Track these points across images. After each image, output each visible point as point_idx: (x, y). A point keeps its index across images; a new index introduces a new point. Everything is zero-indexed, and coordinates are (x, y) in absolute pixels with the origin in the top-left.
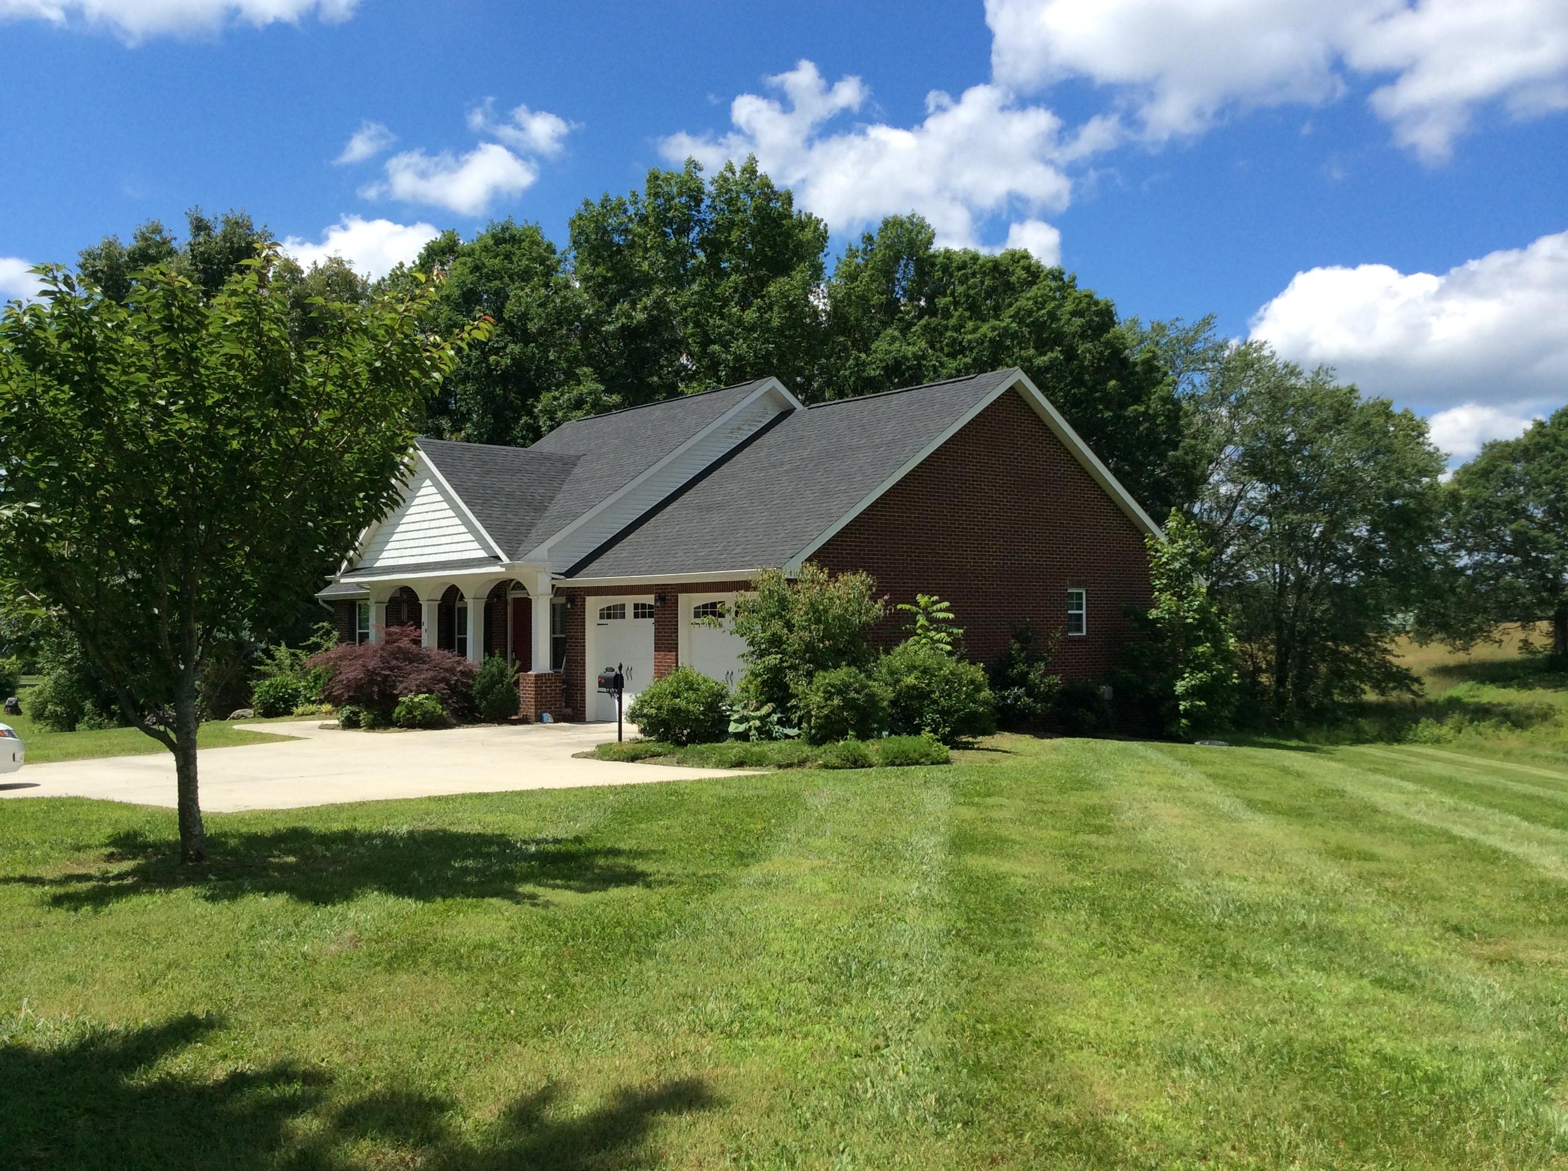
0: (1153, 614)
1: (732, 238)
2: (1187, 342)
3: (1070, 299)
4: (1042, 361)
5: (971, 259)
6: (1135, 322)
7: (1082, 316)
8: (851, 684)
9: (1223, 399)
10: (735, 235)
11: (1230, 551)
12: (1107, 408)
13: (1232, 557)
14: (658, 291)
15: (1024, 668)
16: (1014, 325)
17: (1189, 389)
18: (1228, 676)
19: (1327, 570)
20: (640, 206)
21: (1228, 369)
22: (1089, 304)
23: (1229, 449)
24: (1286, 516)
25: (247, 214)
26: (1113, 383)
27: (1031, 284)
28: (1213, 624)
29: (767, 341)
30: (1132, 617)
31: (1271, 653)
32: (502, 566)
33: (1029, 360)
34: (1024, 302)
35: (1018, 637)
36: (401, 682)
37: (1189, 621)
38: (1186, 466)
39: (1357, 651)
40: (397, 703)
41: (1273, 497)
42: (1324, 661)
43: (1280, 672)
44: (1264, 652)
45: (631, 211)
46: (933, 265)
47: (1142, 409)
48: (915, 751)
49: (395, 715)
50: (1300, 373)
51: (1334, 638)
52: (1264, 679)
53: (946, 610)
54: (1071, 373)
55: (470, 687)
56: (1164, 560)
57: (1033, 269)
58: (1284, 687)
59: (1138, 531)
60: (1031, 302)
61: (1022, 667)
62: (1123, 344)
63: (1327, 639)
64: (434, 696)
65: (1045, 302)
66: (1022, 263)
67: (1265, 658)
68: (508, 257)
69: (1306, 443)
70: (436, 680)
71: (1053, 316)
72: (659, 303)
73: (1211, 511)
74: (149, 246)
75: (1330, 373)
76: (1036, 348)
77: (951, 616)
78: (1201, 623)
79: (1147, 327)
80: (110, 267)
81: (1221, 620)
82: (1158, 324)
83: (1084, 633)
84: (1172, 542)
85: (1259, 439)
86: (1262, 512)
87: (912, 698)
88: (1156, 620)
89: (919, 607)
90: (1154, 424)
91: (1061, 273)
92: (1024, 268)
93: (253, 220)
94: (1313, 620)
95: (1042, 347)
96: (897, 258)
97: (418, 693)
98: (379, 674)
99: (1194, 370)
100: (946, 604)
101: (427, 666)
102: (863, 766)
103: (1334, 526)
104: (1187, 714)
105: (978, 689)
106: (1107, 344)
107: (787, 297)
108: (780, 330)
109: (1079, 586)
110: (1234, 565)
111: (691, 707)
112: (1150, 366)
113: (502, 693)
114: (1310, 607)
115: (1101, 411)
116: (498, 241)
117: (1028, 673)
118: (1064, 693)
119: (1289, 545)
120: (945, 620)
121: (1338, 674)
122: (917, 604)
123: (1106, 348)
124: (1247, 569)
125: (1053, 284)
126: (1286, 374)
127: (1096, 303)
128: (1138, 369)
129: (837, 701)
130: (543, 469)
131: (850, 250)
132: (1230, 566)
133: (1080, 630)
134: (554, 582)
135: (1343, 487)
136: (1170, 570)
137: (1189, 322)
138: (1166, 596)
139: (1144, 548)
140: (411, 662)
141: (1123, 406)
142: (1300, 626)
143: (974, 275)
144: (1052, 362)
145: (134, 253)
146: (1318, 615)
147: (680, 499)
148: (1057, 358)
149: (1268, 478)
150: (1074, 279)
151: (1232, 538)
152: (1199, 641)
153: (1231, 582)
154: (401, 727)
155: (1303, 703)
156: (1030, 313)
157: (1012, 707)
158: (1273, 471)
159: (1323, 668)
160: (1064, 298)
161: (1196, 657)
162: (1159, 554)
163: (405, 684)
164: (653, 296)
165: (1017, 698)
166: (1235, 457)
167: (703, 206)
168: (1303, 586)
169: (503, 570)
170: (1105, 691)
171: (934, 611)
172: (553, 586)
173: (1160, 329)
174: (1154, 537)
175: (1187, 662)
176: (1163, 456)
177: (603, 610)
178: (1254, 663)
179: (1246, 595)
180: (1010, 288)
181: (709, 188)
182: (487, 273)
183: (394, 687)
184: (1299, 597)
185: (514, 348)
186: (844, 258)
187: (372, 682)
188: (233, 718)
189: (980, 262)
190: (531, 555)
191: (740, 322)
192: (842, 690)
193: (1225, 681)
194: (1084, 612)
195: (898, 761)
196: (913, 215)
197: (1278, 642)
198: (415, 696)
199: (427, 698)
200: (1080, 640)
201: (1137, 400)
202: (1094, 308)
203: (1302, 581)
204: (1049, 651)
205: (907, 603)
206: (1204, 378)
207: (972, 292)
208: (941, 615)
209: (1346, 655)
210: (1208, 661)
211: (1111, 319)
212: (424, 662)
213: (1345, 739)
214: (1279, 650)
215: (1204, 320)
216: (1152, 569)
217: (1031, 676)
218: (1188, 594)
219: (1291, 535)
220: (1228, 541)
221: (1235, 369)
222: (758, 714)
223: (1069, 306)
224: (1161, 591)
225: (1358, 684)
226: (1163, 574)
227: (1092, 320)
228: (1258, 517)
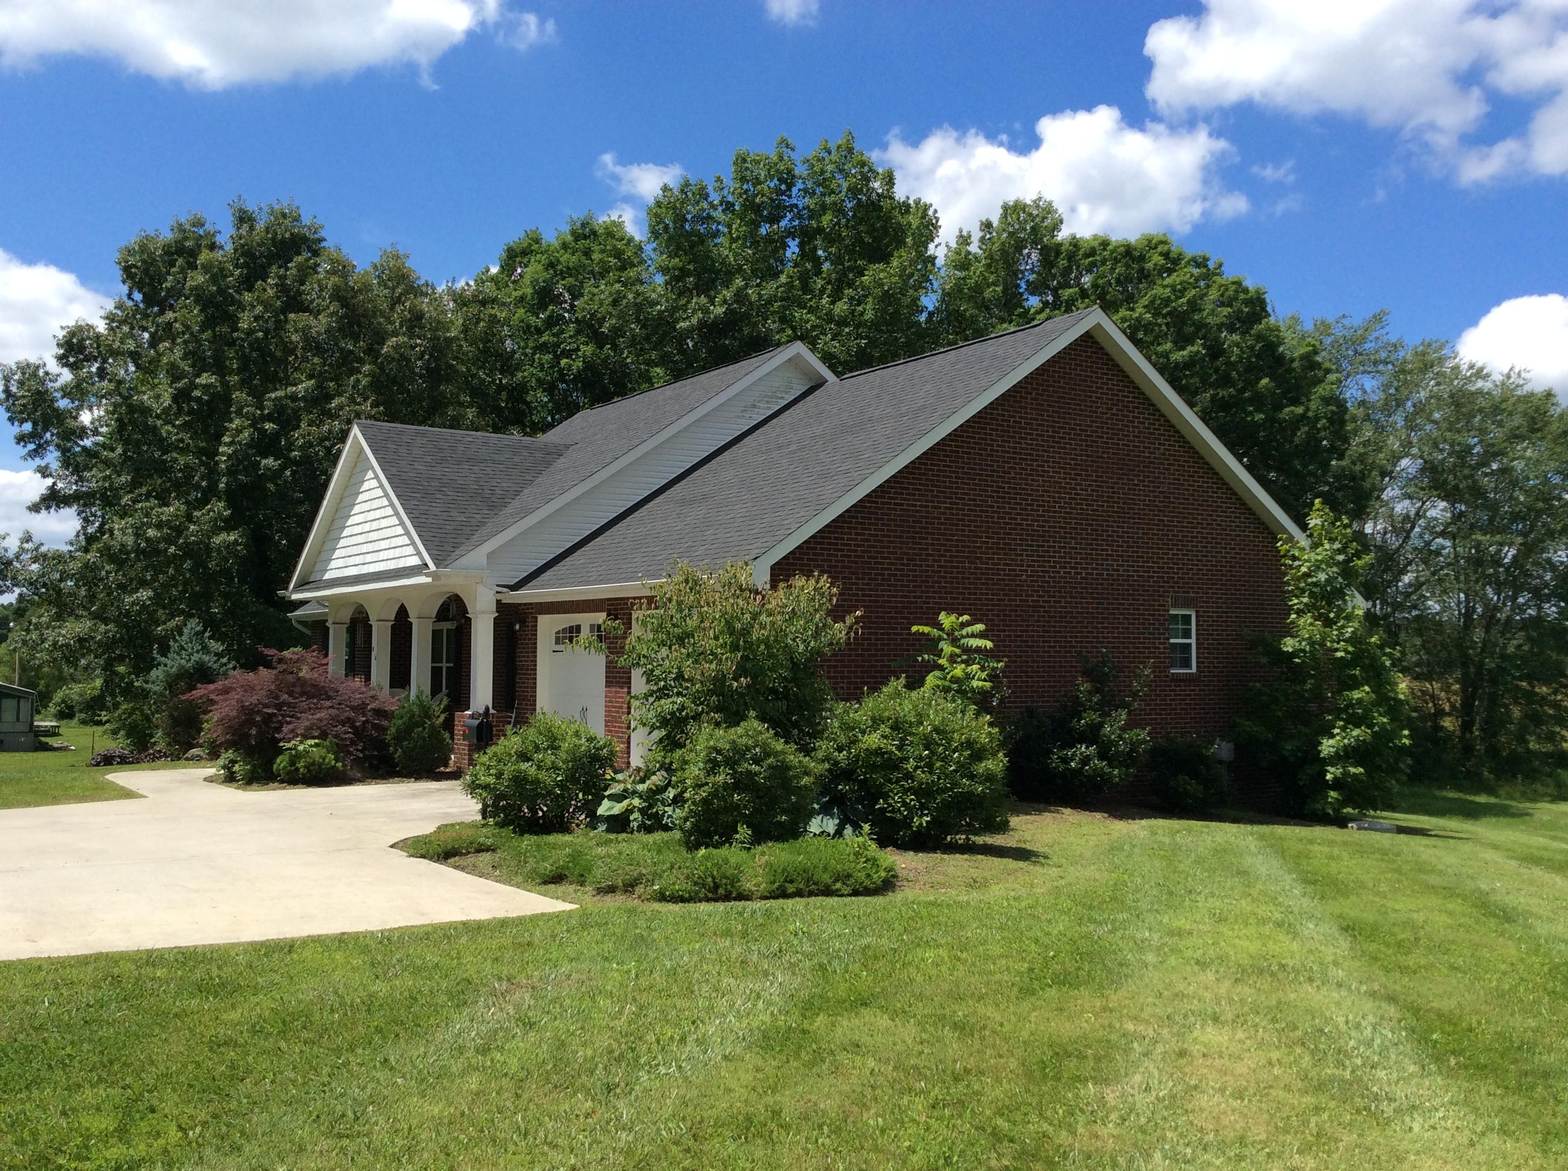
0: (1289, 645)
1: (825, 223)
2: (1356, 341)
3: (1216, 286)
4: (1179, 356)
5: (1100, 244)
6: (1296, 320)
7: (1230, 305)
8: (748, 749)
9: (1398, 406)
10: (827, 219)
11: (1406, 579)
12: (1258, 410)
13: (1410, 585)
14: (739, 282)
15: (1095, 717)
16: (1148, 316)
17: (1359, 395)
18: (1395, 734)
19: (1521, 600)
20: (725, 192)
21: (1403, 371)
22: (1236, 291)
23: (1405, 462)
24: (1473, 537)
25: (296, 204)
26: (1265, 381)
27: (1170, 271)
28: (1374, 659)
29: (859, 336)
30: (1261, 649)
31: (1455, 693)
32: (427, 575)
33: (1166, 355)
34: (1160, 290)
35: (1088, 674)
36: (289, 723)
37: (1339, 654)
38: (1353, 478)
39: (1555, 693)
40: (280, 751)
41: (1458, 517)
42: (1516, 703)
43: (1466, 711)
44: (1447, 692)
45: (715, 197)
46: (1058, 253)
47: (1300, 410)
48: (825, 869)
49: (275, 767)
50: (1488, 375)
51: (1529, 678)
52: (1447, 723)
53: (981, 635)
54: (1217, 371)
55: (385, 729)
56: (1304, 569)
57: (1173, 255)
58: (1472, 732)
59: (1269, 531)
60: (1168, 290)
61: (1093, 717)
62: (1278, 336)
63: (1521, 679)
64: (327, 743)
65: (1185, 289)
66: (1159, 249)
67: (1449, 700)
68: (587, 253)
69: (1495, 455)
70: (337, 720)
71: (1194, 306)
72: (740, 297)
73: (1385, 533)
74: (186, 239)
75: (1523, 375)
76: (1175, 343)
77: (989, 644)
78: (1356, 659)
79: (1309, 327)
80: (144, 261)
81: (1385, 654)
82: (1323, 323)
83: (1194, 670)
84: (1315, 546)
85: (1442, 451)
86: (1443, 534)
87: (873, 768)
88: (1294, 654)
89: (943, 630)
90: (1314, 427)
91: (1206, 259)
92: (1161, 254)
93: (301, 212)
94: (1504, 657)
95: (1182, 341)
96: (1019, 246)
97: (306, 737)
98: (258, 712)
99: (1363, 373)
100: (980, 627)
101: (328, 703)
102: (727, 898)
103: (1528, 550)
104: (1337, 784)
105: (978, 754)
106: (1259, 337)
107: (883, 285)
108: (875, 325)
109: (1186, 605)
110: (1412, 593)
111: (543, 775)
112: (1310, 361)
113: (424, 739)
114: (1501, 641)
115: (1251, 413)
116: (577, 237)
117: (1101, 725)
118: (1155, 752)
119: (1476, 572)
120: (978, 650)
121: (1536, 719)
122: (939, 626)
123: (1257, 342)
124: (1427, 599)
125: (1196, 271)
126: (1471, 376)
127: (1246, 291)
128: (1296, 364)
129: (722, 777)
130: (517, 459)
131: (961, 236)
132: (1407, 595)
133: (1188, 665)
134: (499, 597)
135: (1540, 505)
136: (1315, 584)
137: (1357, 319)
138: (1308, 618)
139: (1277, 555)
140: (310, 696)
141: (1279, 408)
142: (1490, 663)
143: (1104, 262)
144: (1193, 357)
145: (170, 246)
146: (1511, 650)
147: (667, 493)
148: (1198, 352)
149: (1450, 495)
150: (1220, 265)
151: (1410, 563)
152: (1355, 685)
153: (1409, 613)
154: (282, 782)
155: (1493, 751)
156: (1167, 301)
157: (1078, 772)
158: (1456, 487)
159: (1516, 712)
160: (1208, 287)
161: (1351, 705)
162: (1297, 563)
163: (291, 727)
164: (733, 288)
165: (1086, 760)
166: (1412, 471)
167: (795, 190)
168: (1493, 616)
169: (429, 580)
170: (1222, 749)
171: (963, 637)
172: (498, 602)
173: (1324, 328)
174: (1291, 539)
175: (1338, 712)
176: (1326, 466)
177: (558, 633)
178: (1435, 705)
179: (1426, 628)
180: (1144, 276)
181: (800, 170)
182: (561, 271)
183: (278, 730)
184: (1487, 632)
185: (588, 350)
186: (954, 245)
187: (250, 722)
188: (187, 759)
189: (1110, 247)
190: (463, 561)
191: (830, 314)
192: (732, 758)
193: (1392, 741)
194: (1193, 641)
195: (791, 888)
196: (1040, 199)
197: (1464, 682)
198: (301, 742)
199: (317, 745)
200: (1189, 679)
201: (1295, 402)
202: (1242, 296)
203: (1491, 610)
204: (1135, 695)
205: (926, 625)
206: (1375, 383)
207: (1100, 281)
208: (975, 643)
209: (1543, 698)
210: (1367, 711)
211: (1264, 309)
212: (329, 698)
213: (1546, 795)
214: (1464, 690)
215: (1375, 317)
216: (1288, 584)
217: (1108, 729)
218: (1338, 616)
219: (1478, 562)
220: (1405, 567)
221: (1410, 372)
222: (641, 787)
223: (1213, 294)
224: (1300, 613)
225: (1558, 729)
226: (1303, 591)
227: (1240, 311)
228: (1439, 540)
